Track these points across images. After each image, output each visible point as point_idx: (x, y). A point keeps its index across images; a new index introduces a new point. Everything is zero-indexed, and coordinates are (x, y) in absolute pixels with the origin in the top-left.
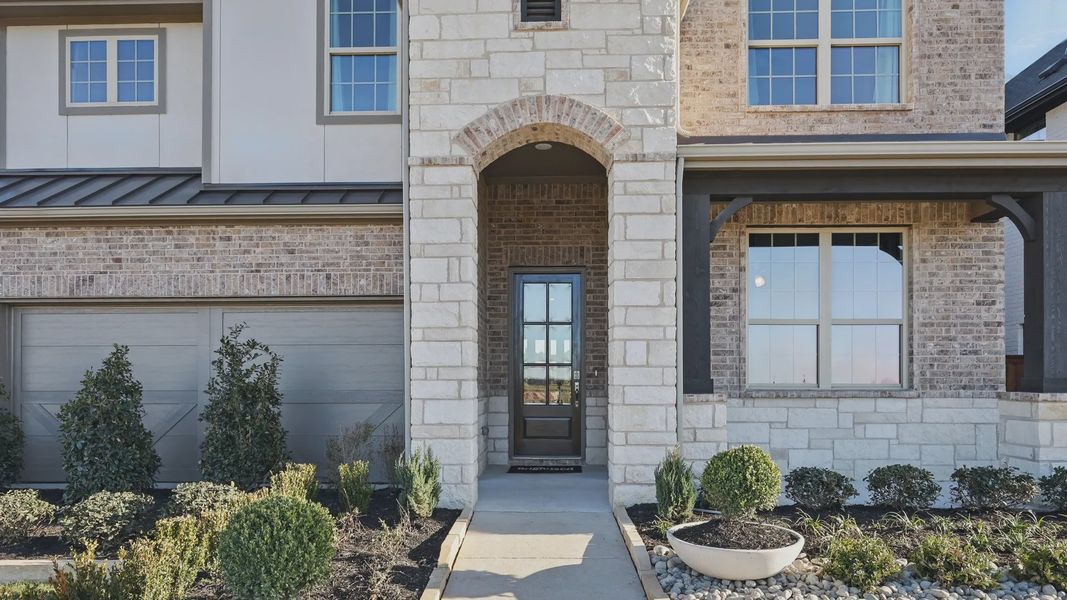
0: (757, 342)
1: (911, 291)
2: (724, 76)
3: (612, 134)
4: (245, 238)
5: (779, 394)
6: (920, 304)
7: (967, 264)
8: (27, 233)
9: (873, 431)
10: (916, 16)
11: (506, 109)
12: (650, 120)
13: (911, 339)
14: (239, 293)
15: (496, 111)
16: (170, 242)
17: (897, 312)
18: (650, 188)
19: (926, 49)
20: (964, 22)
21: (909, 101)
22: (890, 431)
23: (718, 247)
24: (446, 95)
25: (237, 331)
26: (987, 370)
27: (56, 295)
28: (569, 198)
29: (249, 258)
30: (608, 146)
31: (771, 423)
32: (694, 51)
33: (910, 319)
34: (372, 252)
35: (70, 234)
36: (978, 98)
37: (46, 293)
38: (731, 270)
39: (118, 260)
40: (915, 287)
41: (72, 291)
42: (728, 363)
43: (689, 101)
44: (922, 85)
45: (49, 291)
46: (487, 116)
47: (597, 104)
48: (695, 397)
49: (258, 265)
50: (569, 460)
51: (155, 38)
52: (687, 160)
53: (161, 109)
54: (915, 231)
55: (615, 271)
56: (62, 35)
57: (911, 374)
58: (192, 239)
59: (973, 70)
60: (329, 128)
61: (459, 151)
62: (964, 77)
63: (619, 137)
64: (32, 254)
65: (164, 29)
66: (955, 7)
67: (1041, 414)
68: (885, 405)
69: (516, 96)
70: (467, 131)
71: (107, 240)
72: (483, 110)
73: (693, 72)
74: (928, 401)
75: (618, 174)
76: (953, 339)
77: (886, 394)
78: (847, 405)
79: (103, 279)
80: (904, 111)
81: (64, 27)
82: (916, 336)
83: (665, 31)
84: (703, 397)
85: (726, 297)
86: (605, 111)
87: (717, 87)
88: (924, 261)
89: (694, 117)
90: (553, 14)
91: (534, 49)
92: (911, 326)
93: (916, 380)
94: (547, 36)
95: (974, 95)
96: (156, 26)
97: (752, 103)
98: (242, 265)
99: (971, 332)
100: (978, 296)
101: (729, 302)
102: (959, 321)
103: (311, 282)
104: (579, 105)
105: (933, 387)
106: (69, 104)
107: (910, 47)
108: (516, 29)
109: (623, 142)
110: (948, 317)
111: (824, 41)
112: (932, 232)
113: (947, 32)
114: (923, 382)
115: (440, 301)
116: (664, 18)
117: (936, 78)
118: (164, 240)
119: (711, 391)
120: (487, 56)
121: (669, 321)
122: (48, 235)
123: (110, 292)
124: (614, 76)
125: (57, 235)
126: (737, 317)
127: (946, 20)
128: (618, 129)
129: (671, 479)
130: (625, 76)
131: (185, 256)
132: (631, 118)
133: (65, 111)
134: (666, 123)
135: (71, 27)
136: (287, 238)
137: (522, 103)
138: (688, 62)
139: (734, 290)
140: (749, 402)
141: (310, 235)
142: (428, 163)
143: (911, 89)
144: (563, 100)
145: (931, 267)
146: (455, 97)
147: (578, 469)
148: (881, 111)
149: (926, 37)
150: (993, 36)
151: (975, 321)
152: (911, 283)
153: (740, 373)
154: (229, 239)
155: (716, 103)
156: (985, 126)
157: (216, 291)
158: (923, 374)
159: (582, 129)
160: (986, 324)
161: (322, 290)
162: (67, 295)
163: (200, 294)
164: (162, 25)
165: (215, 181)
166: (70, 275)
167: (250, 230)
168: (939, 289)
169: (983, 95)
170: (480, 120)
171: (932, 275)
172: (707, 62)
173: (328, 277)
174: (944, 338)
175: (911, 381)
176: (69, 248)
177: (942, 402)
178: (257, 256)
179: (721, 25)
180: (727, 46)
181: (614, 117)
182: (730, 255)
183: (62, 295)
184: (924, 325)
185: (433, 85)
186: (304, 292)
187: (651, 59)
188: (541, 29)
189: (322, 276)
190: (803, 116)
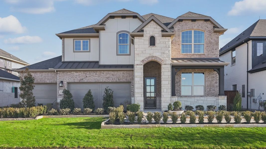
0: (183, 89)
1: (205, 81)
2: (178, 49)
3: (162, 61)
4: (106, 73)
5: (186, 96)
6: (207, 83)
7: (213, 77)
8: (72, 72)
9: (199, 102)
10: (206, 40)
11: (148, 57)
12: (167, 59)
13: (205, 88)
14: (105, 81)
15: (146, 58)
16: (94, 74)
17: (203, 84)
18: (167, 68)
19: (207, 45)
20: (213, 41)
21: (205, 53)
22: (202, 102)
23: (177, 75)
24: (140, 56)
25: (107, 87)
26: (216, 93)
27: (77, 82)
28: (154, 66)
29: (107, 76)
30: (161, 63)
31: (185, 101)
32: (173, 45)
33: (205, 85)
34: (125, 75)
35: (79, 72)
36: (215, 53)
37: (75, 81)
38: (179, 78)
39: (87, 76)
40: (206, 81)
41: (79, 81)
42: (178, 92)
43: (173, 53)
44: (207, 51)
45: (76, 81)
46: (145, 59)
47: (160, 57)
48: (173, 96)
49: (108, 77)
50: (154, 108)
51: (89, 40)
52: (172, 64)
53: (90, 52)
54: (206, 72)
55: (162, 79)
56: (74, 40)
57: (205, 93)
58: (98, 73)
59: (214, 48)
60: (118, 56)
61: (141, 63)
62: (213, 49)
63: (163, 61)
64: (73, 75)
65: (90, 39)
66: (212, 39)
67: (219, 99)
68: (201, 98)
69: (149, 56)
70: (143, 61)
71: (85, 73)
72: (145, 58)
73: (173, 48)
74: (208, 97)
75: (163, 66)
76: (211, 88)
77: (201, 96)
78: (196, 98)
79: (84, 79)
80: (204, 54)
81: (74, 38)
82: (206, 88)
83: (169, 47)
84: (174, 96)
85: (178, 82)
86: (161, 58)
87: (177, 51)
88: (207, 77)
89: (173, 55)
90: (154, 45)
91: (151, 49)
92: (205, 86)
93: (206, 94)
94: (153, 48)
95: (214, 52)
96: (89, 38)
97: (182, 53)
98: (106, 77)
99: (214, 87)
100: (215, 82)
101: (179, 83)
102: (212, 86)
103: (116, 80)
104: (158, 57)
105: (208, 95)
106: (75, 51)
107: (205, 45)
108: (149, 47)
109: (163, 62)
110: (210, 85)
111: (193, 44)
112: (208, 72)
113: (211, 43)
114: (207, 95)
115: (139, 83)
116: (169, 45)
117: (209, 50)
118: (94, 73)
119: (175, 96)
120: (145, 50)
121: (169, 86)
122: (76, 72)
123: (85, 81)
124: (162, 53)
125: (77, 72)
126: (180, 85)
127: (210, 41)
128: (163, 60)
129: (170, 106)
130: (164, 53)
131: (97, 76)
132: (164, 59)
133: (74, 52)
134: (169, 60)
135: (75, 38)
136: (112, 73)
137: (150, 57)
138: (172, 47)
139: (179, 81)
140: (181, 98)
141: (116, 73)
142: (137, 65)
143: (205, 51)
144: (155, 57)
145: (208, 78)
146: (141, 56)
147: (156, 109)
148: (201, 54)
149: (207, 43)
150: (217, 44)
151: (215, 85)
152: (205, 80)
153: (180, 94)
154: (104, 73)
155: (177, 53)
156: (216, 57)
157: (102, 81)
158: (207, 93)
159: (158, 60)
160: (216, 86)
161: (118, 81)
162: (79, 82)
163: (99, 82)
164: (90, 38)
165: (101, 64)
166: (79, 79)
167: (107, 72)
168: (209, 81)
169: (216, 52)
170: (144, 59)
171: (208, 79)
172: (175, 47)
173: (119, 79)
174: (210, 88)
175: (205, 94)
176: (79, 74)
177: (210, 97)
178: (108, 76)
179: (177, 41)
180: (178, 44)
181: (162, 59)
182: (179, 76)
183: (78, 82)
184: (207, 86)
185: (138, 54)
186: (115, 81)
187: (167, 51)
188: (152, 47)
189: (118, 79)
190: (190, 55)
